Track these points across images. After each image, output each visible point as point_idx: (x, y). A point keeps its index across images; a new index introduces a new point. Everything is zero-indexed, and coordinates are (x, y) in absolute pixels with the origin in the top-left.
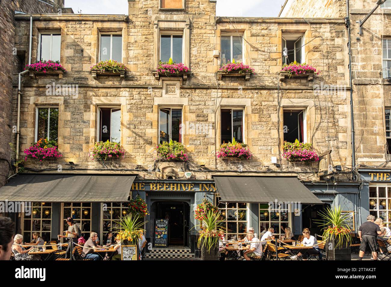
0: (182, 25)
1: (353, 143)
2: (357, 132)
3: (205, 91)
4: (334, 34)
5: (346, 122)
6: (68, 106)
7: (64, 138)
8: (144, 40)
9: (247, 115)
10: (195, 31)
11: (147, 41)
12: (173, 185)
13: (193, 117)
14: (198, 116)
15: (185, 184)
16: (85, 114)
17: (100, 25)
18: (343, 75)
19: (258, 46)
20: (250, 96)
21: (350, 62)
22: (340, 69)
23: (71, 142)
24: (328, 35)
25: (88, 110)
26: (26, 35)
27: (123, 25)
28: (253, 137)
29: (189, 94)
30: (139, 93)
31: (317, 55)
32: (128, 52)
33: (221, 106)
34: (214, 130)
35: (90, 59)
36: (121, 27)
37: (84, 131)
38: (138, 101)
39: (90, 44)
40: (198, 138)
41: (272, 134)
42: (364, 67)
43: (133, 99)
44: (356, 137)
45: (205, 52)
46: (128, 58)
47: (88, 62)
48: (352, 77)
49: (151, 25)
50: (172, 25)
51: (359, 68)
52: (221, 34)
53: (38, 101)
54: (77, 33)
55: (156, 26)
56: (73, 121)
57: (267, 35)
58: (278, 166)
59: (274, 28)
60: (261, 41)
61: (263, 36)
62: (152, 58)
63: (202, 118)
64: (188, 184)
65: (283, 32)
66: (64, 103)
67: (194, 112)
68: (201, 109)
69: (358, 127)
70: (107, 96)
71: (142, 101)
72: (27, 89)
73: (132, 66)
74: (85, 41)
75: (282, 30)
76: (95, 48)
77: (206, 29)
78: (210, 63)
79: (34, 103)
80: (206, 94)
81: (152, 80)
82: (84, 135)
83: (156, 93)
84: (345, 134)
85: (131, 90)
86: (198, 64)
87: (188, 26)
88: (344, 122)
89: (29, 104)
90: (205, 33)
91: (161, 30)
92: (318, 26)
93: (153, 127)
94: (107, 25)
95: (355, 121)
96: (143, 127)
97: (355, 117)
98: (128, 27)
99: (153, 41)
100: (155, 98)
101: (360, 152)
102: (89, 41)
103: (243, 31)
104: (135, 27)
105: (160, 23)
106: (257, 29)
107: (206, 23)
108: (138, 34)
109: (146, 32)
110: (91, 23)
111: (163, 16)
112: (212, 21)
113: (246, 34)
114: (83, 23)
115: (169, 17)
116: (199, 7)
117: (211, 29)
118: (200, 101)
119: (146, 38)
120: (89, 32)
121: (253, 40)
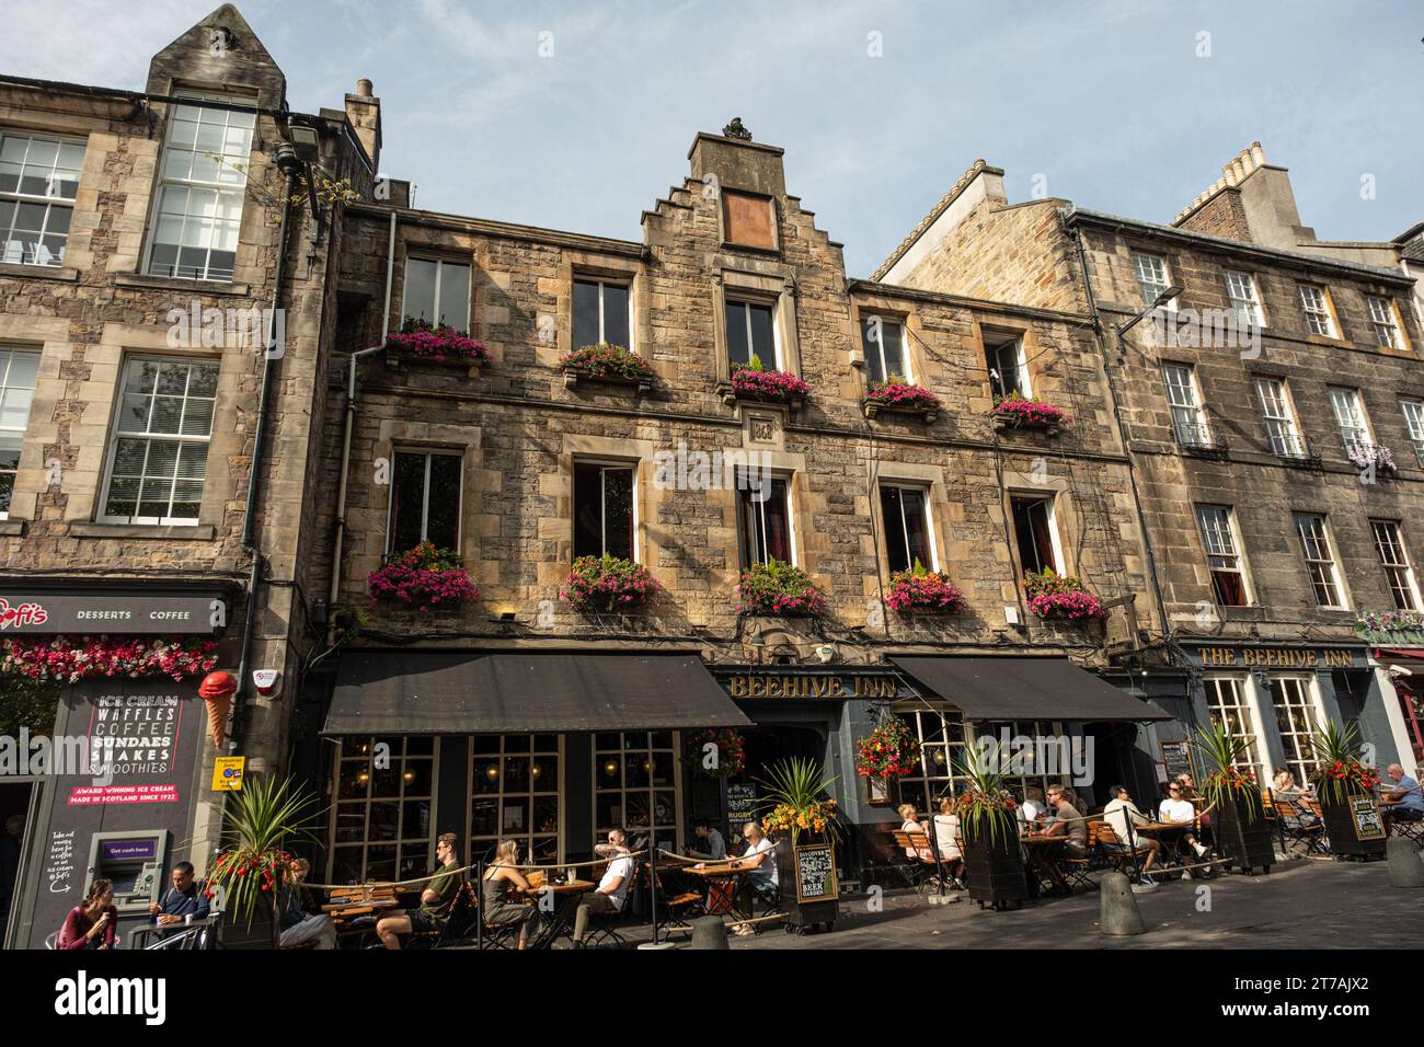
0: (776, 286)
1: (1154, 578)
2: (1157, 555)
3: (839, 442)
4: (1077, 346)
5: (1133, 532)
6: (493, 453)
7: (483, 542)
8: (690, 307)
9: (937, 505)
10: (804, 302)
11: (697, 310)
12: (791, 681)
13: (819, 502)
14: (831, 501)
15: (819, 678)
16: (541, 477)
17: (578, 258)
18: (1108, 429)
19: (941, 351)
20: (940, 461)
21: (1116, 405)
22: (1102, 418)
23: (504, 556)
24: (1065, 345)
25: (552, 468)
26: (374, 254)
27: (638, 267)
28: (957, 558)
29: (805, 446)
30: (687, 434)
31: (1054, 384)
32: (652, 330)
33: (881, 479)
34: (871, 537)
35: (555, 337)
36: (633, 269)
37: (540, 526)
39: (553, 301)
40: (838, 557)
41: (996, 553)
42: (1141, 417)
43: (670, 448)
44: (1158, 565)
45: (832, 351)
46: (651, 345)
48: (1125, 437)
49: (703, 276)
50: (754, 283)
51: (1133, 418)
52: (859, 315)
53: (404, 432)
54: (518, 269)
55: (718, 279)
56: (509, 495)
57: (955, 329)
58: (1022, 630)
59: (965, 316)
60: (944, 342)
61: (947, 331)
62: (711, 351)
63: (840, 503)
64: (827, 676)
65: (985, 328)
66: (482, 445)
67: (822, 491)
68: (837, 483)
69: (1156, 545)
70: (602, 434)
72: (370, 398)
73: (664, 365)
74: (541, 291)
75: (981, 324)
76: (567, 310)
77: (827, 300)
78: (844, 377)
79: (392, 439)
80: (844, 449)
81: (716, 405)
82: (541, 536)
83: (728, 436)
84: (1136, 558)
85: (664, 424)
86: (820, 376)
87: (790, 290)
88: (1129, 531)
89: (377, 440)
90: (827, 310)
91: (728, 289)
92: (1046, 325)
93: (727, 524)
94: (596, 261)
95: (1150, 530)
96: (699, 521)
97: (1148, 520)
98: (649, 273)
99: (710, 313)
100: (725, 449)
101: (1170, 599)
102: (552, 294)
103: (904, 316)
104: (666, 275)
105: (726, 274)
106: (932, 315)
107: (827, 289)
108: (674, 291)
109: (694, 290)
110: (557, 250)
111: (730, 260)
112: (840, 287)
113: (912, 323)
114: (535, 246)
115: (745, 264)
116: (808, 252)
117: (839, 304)
118: (832, 464)
119: (694, 303)
120: (550, 271)
121: (928, 336)
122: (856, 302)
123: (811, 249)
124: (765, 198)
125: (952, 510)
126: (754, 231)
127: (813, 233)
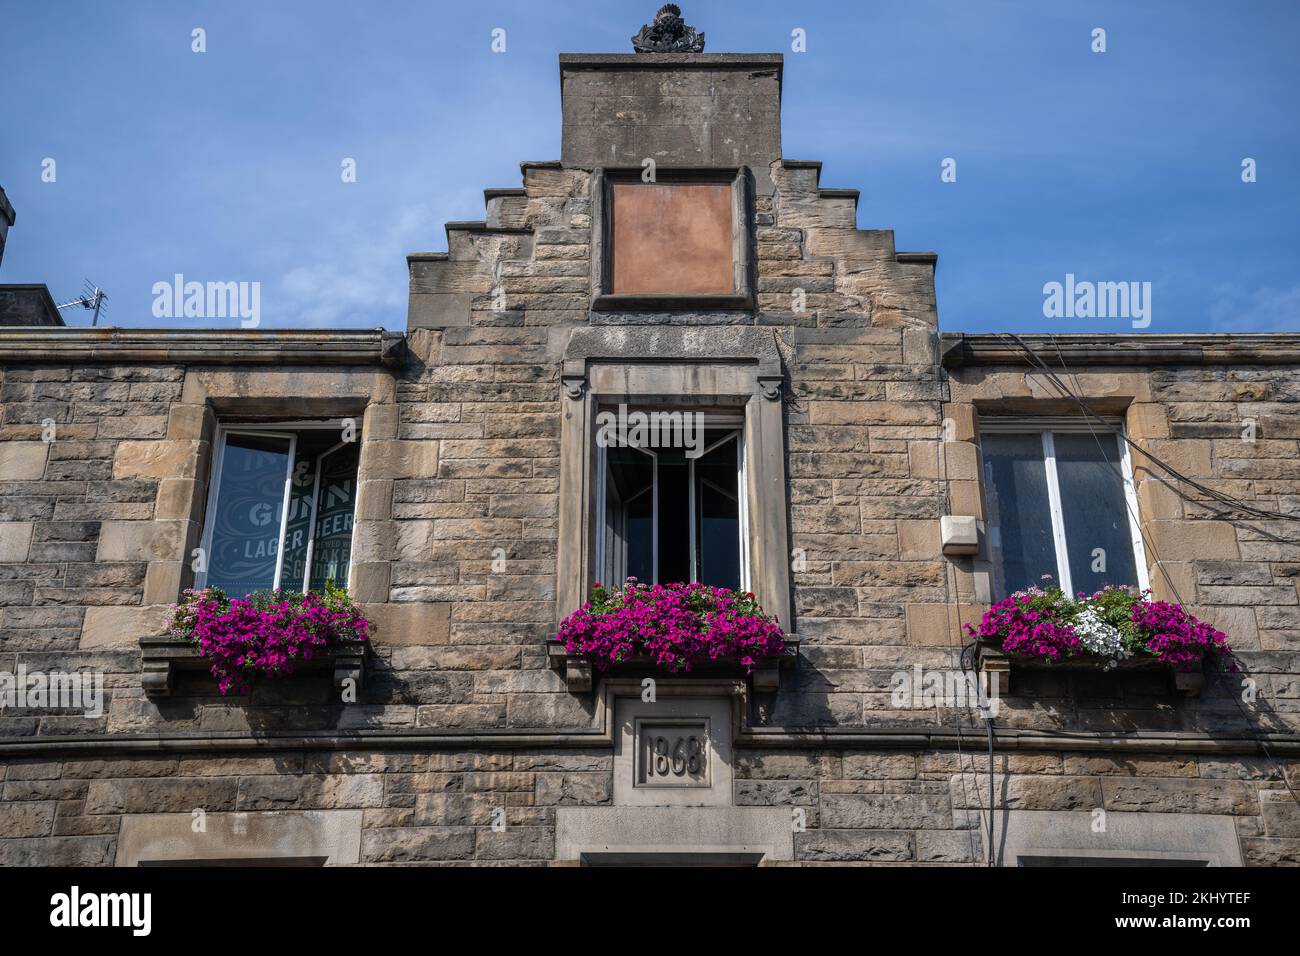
0: (735, 381)
3: (899, 766)
8: (499, 463)
10: (814, 411)
11: (518, 467)
17: (224, 384)
27: (375, 385)
29: (795, 784)
30: (455, 784)
32: (395, 530)
35: (140, 577)
36: (360, 391)
38: (446, 833)
43: (408, 823)
45: (888, 526)
46: (388, 566)
47: (124, 597)
49: (543, 384)
52: (976, 425)
55: (575, 385)
62: (545, 564)
70: (231, 804)
71: (474, 836)
73: (416, 612)
74: (120, 473)
76: (178, 510)
77: (880, 398)
78: (921, 591)
80: (912, 786)
81: (544, 697)
83: (573, 778)
85: (398, 761)
86: (848, 594)
87: (772, 387)
90: (881, 422)
94: (271, 385)
98: (402, 396)
99: (554, 470)
100: (561, 812)
102: (145, 474)
103: (1117, 409)
104: (442, 393)
105: (598, 373)
106: (1199, 395)
107: (880, 370)
108: (459, 429)
109: (514, 420)
110: (171, 373)
111: (616, 336)
112: (920, 359)
113: (1143, 425)
114: (119, 372)
115: (654, 340)
116: (832, 288)
117: (909, 404)
118: (873, 830)
119: (510, 451)
120: (148, 424)
121: (1191, 456)
122: (965, 393)
123: (843, 280)
124: (720, 176)
126: (686, 257)
127: (850, 240)
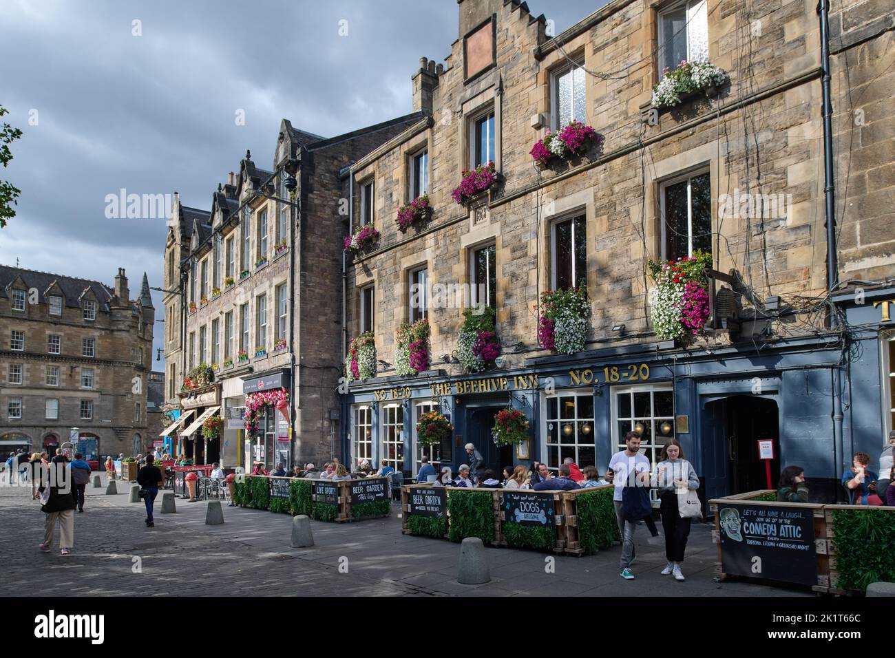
5: (808, 171)
9: (588, 224)
13: (507, 253)
14: (514, 250)
16: (394, 287)
18: (800, 42)
20: (592, 183)
28: (597, 267)
29: (501, 214)
30: (445, 235)
38: (444, 249)
39: (398, 181)
40: (515, 292)
43: (438, 248)
47: (396, 209)
55: (460, 114)
56: (385, 300)
63: (519, 251)
67: (509, 245)
68: (518, 235)
73: (436, 194)
77: (523, 81)
80: (524, 205)
83: (462, 227)
84: (806, 204)
85: (436, 234)
86: (513, 152)
90: (522, 90)
98: (433, 134)
100: (461, 237)
120: (397, 164)
122: (543, 66)
125: (598, 224)
